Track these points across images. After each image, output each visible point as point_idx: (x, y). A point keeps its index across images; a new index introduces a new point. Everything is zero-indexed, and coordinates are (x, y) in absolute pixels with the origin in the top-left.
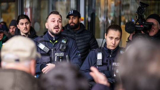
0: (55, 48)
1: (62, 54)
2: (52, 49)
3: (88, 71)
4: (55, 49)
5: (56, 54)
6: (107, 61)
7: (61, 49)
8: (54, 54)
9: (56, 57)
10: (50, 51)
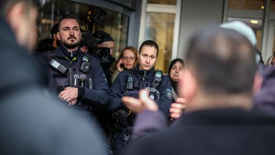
0: (74, 67)
1: (83, 77)
2: (70, 69)
3: (116, 96)
4: (74, 70)
5: (75, 76)
6: (139, 85)
7: (83, 69)
8: (73, 76)
9: (76, 80)
10: (67, 71)
